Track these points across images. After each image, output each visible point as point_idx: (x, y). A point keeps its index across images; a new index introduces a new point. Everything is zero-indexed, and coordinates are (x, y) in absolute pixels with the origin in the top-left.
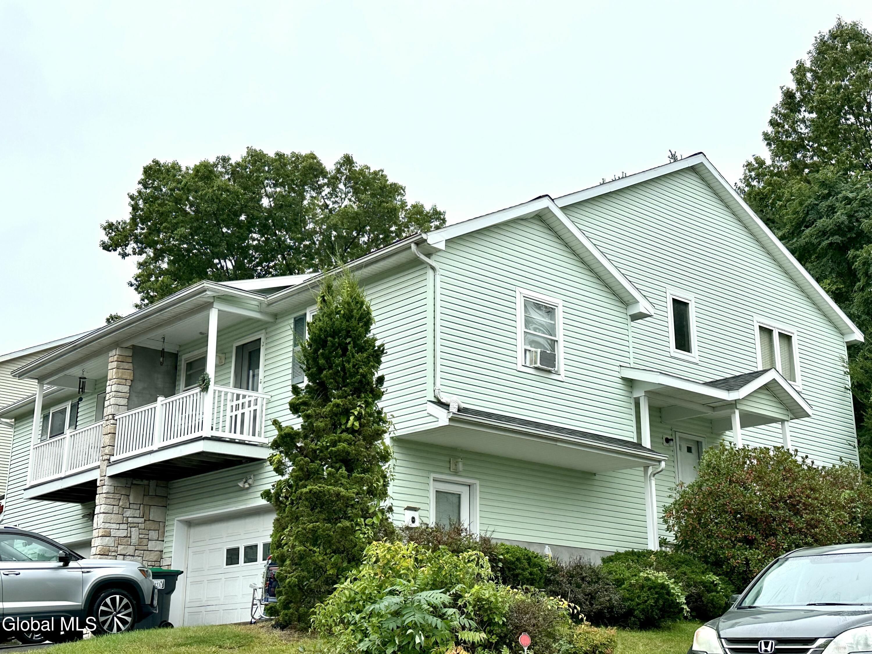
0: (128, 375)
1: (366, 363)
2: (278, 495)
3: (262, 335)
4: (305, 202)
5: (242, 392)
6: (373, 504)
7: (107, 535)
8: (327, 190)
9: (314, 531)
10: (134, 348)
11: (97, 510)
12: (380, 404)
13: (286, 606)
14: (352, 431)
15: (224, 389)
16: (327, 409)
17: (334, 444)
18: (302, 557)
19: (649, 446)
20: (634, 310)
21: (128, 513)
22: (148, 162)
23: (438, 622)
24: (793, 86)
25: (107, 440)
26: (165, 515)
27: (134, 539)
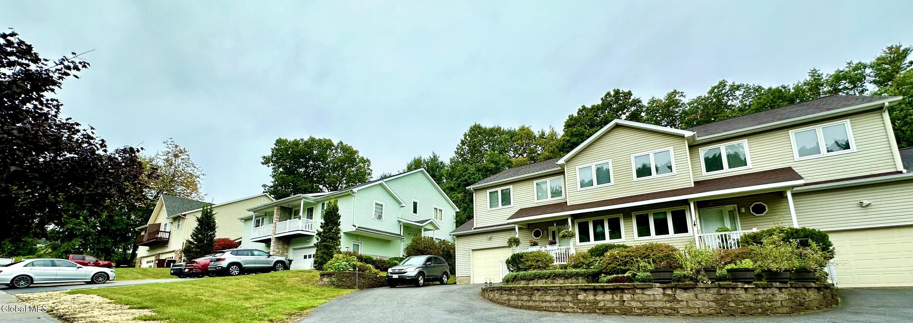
0: (279, 213)
1: (337, 219)
2: (317, 244)
3: (314, 206)
4: (327, 153)
5: (309, 220)
6: (337, 247)
7: (274, 251)
8: (334, 151)
9: (324, 252)
10: (281, 207)
11: (271, 245)
12: (339, 227)
13: (318, 266)
14: (333, 232)
15: (304, 219)
16: (328, 228)
17: (329, 235)
18: (322, 256)
19: (402, 235)
20: (401, 205)
21: (279, 246)
22: (278, 138)
23: (345, 267)
24: (463, 139)
25: (274, 229)
26: (288, 247)
27: (281, 252)
